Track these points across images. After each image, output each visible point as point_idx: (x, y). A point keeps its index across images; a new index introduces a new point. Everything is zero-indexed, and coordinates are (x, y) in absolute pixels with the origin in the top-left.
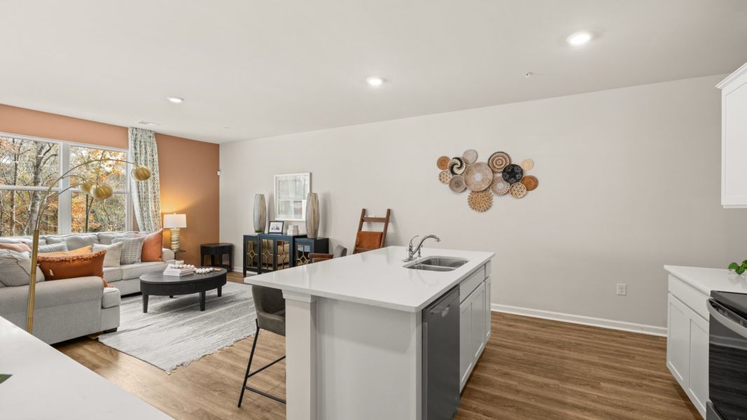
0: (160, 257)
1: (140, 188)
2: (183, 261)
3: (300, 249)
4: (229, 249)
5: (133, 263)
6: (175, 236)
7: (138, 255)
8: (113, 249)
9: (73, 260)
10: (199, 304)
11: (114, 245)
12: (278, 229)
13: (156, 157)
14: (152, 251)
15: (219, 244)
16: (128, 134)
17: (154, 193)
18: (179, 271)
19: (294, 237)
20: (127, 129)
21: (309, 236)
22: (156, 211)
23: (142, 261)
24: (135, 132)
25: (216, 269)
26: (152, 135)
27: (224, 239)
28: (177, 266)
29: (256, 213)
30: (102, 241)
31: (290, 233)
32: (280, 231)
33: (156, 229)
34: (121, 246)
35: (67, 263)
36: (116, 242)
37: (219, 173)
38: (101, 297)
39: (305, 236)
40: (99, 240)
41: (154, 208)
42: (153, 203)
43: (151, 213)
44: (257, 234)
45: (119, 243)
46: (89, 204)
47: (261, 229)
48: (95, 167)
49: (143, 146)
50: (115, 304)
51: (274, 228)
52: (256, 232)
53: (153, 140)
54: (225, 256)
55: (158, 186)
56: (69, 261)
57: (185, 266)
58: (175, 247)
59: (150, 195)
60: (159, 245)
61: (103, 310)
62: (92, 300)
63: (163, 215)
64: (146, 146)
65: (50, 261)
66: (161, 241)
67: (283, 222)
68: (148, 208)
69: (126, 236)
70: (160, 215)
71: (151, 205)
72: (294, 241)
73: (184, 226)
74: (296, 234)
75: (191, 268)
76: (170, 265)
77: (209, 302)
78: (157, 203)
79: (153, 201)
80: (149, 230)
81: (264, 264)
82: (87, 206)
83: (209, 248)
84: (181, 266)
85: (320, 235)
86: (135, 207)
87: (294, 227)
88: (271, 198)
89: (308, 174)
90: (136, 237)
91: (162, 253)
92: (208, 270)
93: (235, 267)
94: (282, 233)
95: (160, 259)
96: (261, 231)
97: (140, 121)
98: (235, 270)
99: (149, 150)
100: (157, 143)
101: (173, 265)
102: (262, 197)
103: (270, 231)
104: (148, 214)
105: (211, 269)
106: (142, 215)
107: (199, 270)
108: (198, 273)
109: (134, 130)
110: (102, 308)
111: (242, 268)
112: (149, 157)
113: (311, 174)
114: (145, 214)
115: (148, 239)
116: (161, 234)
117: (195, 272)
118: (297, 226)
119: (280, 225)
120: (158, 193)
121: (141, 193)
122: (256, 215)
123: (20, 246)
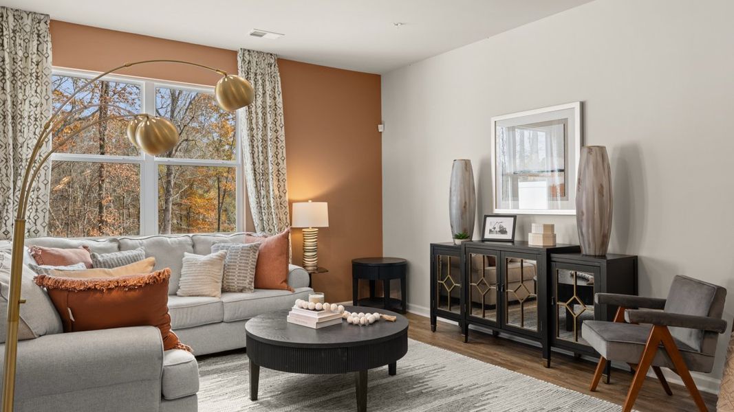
0: (285, 282)
1: (256, 155)
2: (322, 296)
3: (566, 277)
4: (400, 270)
5: (241, 291)
6: (310, 243)
7: (250, 275)
8: (211, 263)
9: (110, 290)
10: (354, 389)
11: (213, 255)
12: (503, 231)
13: (280, 100)
14: (272, 272)
15: (381, 258)
16: (236, 62)
17: (278, 164)
18: (315, 316)
19: (551, 251)
20: (235, 53)
21: (586, 250)
22: (280, 197)
23: (257, 287)
24: (247, 57)
25: (386, 317)
26: (272, 61)
27: (391, 250)
28: (311, 304)
29: (454, 198)
30: (199, 247)
31: (535, 239)
32: (508, 236)
33: (280, 230)
34: (222, 257)
35: (98, 295)
36: (217, 250)
37: (381, 128)
38: (158, 374)
39: (575, 250)
40: (193, 246)
41: (277, 192)
42: (276, 183)
43: (272, 199)
44: (458, 242)
45: (221, 252)
46: (221, 201)
47: (465, 231)
48: (226, 153)
49: (260, 82)
50: (188, 392)
51: (495, 229)
52: (457, 237)
53: (275, 70)
54: (395, 283)
55: (283, 152)
56: (101, 291)
57: (326, 305)
58: (310, 262)
59: (271, 168)
60: (283, 259)
61: (165, 404)
62: (143, 380)
63: (291, 203)
64: (264, 81)
65: (67, 290)
66: (286, 249)
67: (515, 217)
68: (268, 192)
69: (233, 241)
70: (287, 205)
71: (273, 185)
72: (549, 260)
73: (326, 225)
74: (550, 244)
75: (337, 309)
76: (299, 302)
77: (373, 388)
78: (282, 184)
79: (275, 177)
80: (270, 230)
81: (477, 305)
82: (219, 203)
83: (366, 266)
84: (318, 306)
85: (613, 248)
86: (249, 190)
87: (545, 226)
88: (485, 166)
89: (577, 106)
90: (247, 241)
91: (288, 273)
92: (370, 317)
93: (411, 305)
94: (512, 241)
95: (284, 284)
96: (465, 235)
97: (252, 31)
98: (411, 311)
99: (268, 87)
100: (281, 76)
101: (304, 303)
102: (467, 165)
103: (487, 236)
104: (269, 203)
105: (377, 315)
106: (259, 203)
107: (353, 317)
108: (351, 324)
109: (247, 53)
110: (163, 397)
111: (428, 309)
112: (269, 101)
113: (583, 105)
114: (264, 202)
115: (265, 247)
116: (286, 237)
117: (344, 319)
118: (552, 226)
119: (508, 224)
120: (283, 165)
121: (257, 165)
122: (455, 203)
123: (76, 253)
